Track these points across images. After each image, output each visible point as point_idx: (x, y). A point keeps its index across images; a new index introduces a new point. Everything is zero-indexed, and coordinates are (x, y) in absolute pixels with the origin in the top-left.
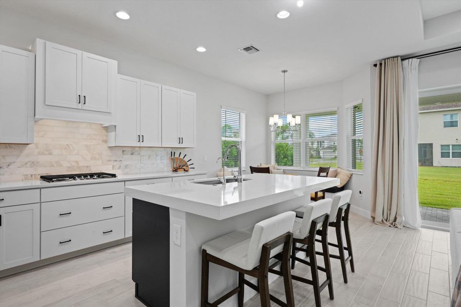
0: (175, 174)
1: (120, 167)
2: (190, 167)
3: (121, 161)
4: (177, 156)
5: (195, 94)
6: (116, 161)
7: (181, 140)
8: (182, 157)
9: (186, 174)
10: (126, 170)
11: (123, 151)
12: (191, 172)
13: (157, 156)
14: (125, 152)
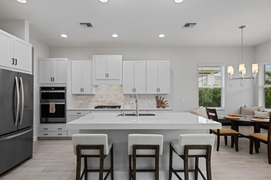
0: (158, 109)
1: (129, 103)
2: (166, 105)
3: (129, 101)
4: (159, 99)
6: (127, 101)
7: (158, 90)
8: (162, 99)
9: (164, 109)
10: (132, 105)
12: (167, 108)
13: (148, 98)
14: (131, 97)
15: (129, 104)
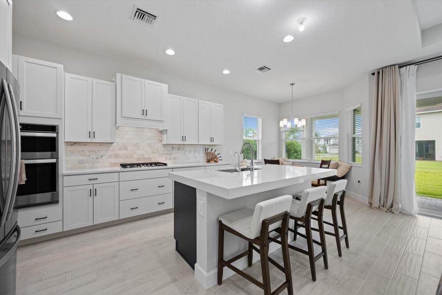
0: (208, 164)
1: (171, 158)
2: (219, 159)
3: (171, 154)
4: (209, 151)
5: (222, 105)
6: (168, 154)
7: (212, 140)
8: (213, 151)
9: (216, 164)
10: (174, 161)
11: (173, 148)
12: (220, 162)
13: (196, 151)
14: (174, 148)
15: (170, 160)
